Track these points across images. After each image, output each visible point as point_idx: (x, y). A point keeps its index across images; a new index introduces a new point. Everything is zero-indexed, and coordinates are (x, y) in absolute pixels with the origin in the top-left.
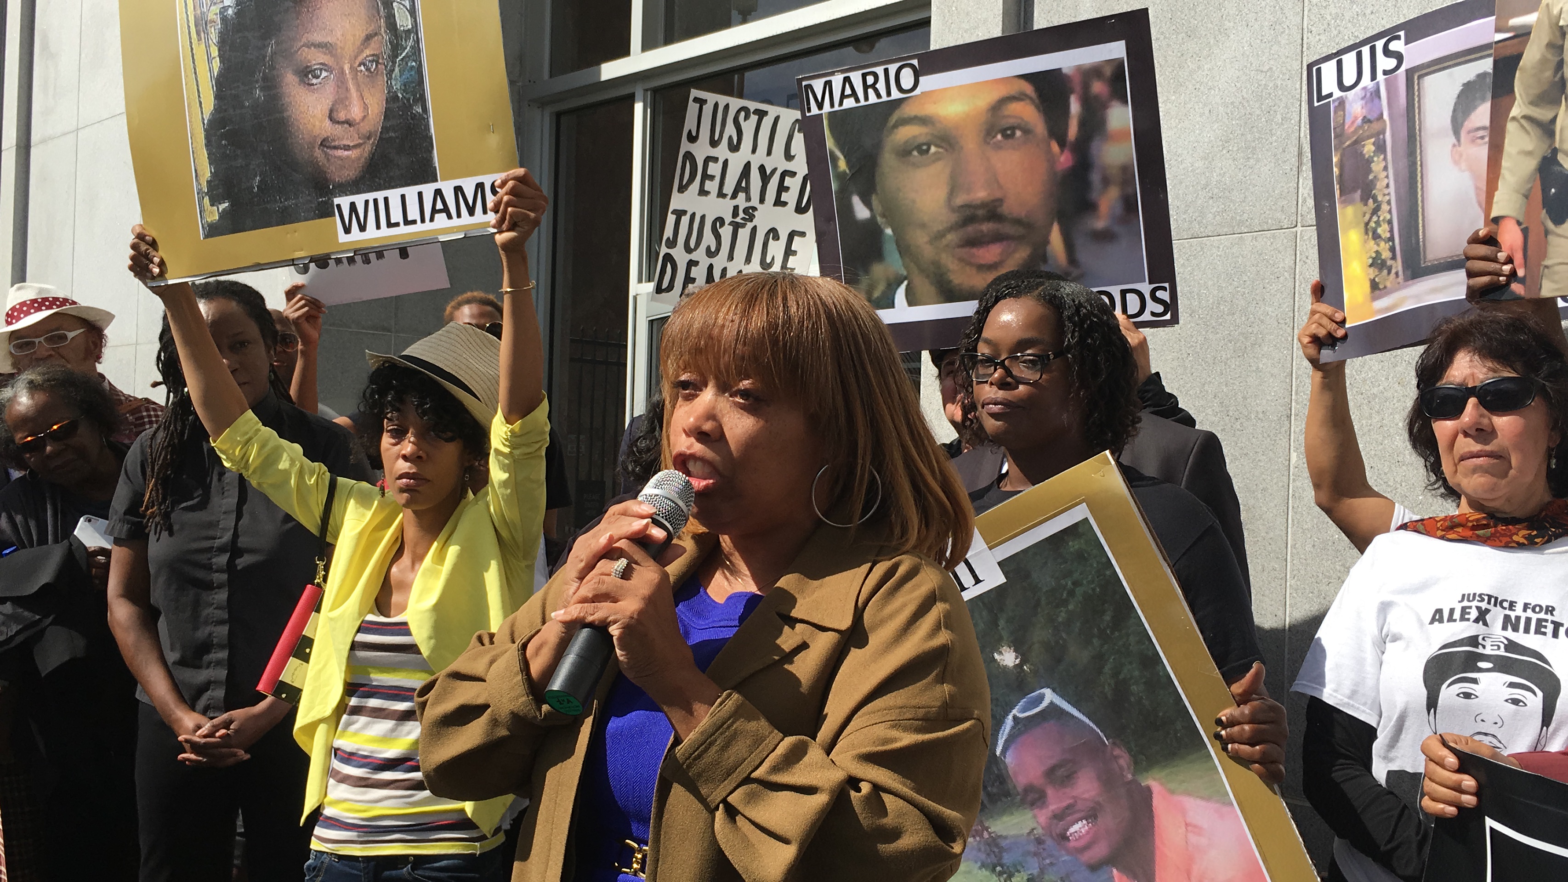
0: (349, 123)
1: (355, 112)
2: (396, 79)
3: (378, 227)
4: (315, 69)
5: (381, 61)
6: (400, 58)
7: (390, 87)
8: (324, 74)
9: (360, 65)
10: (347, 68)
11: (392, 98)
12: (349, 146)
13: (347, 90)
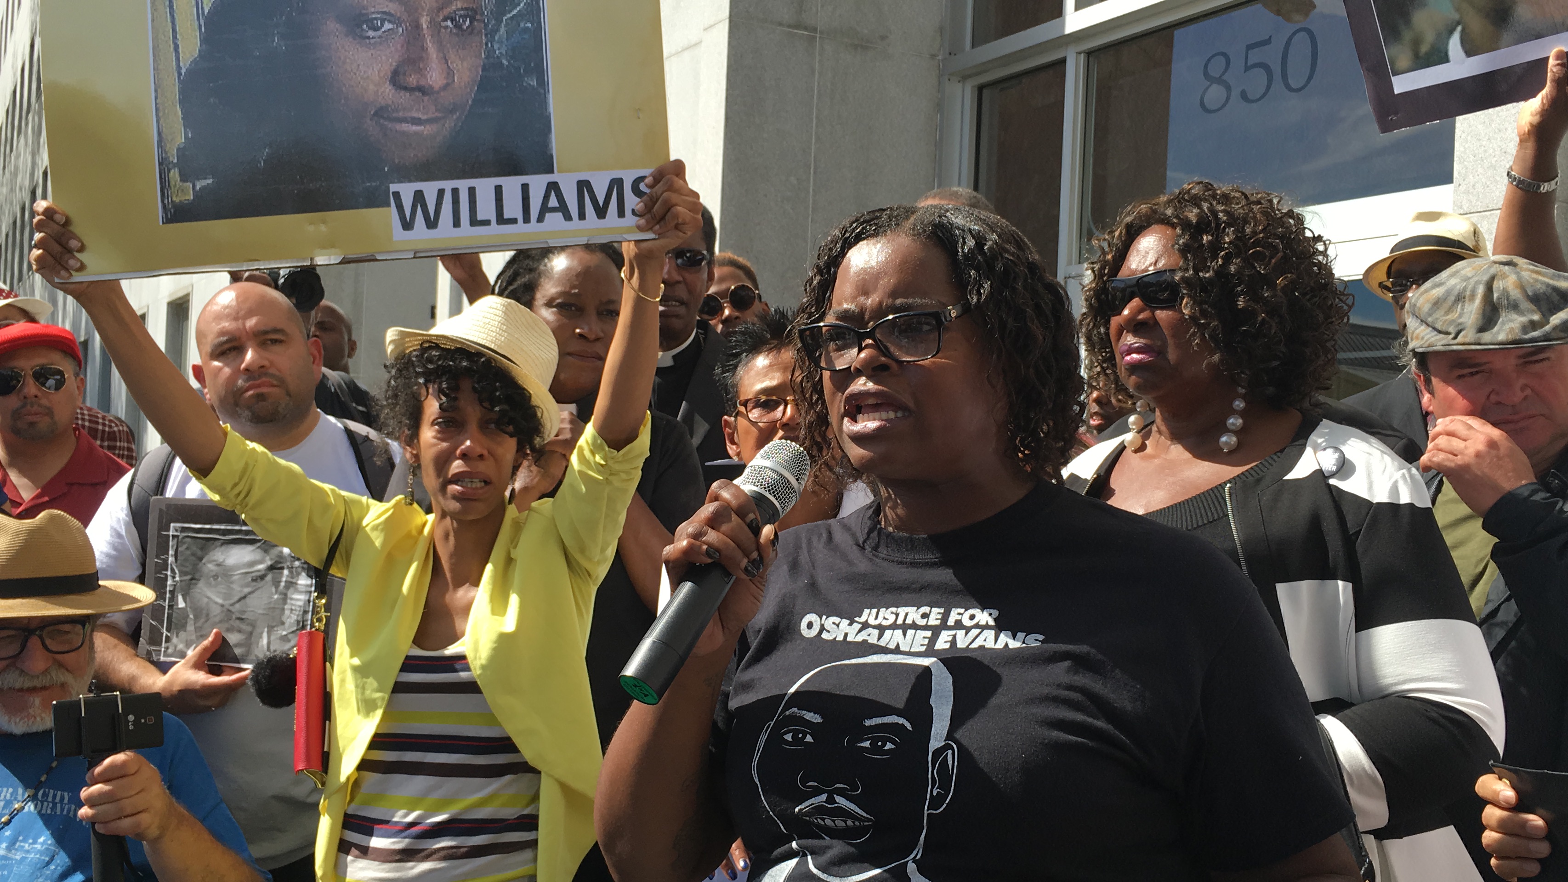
0: (423, 90)
1: (435, 77)
2: (500, 42)
3: (457, 223)
4: (376, 19)
5: (478, 17)
6: (509, 16)
7: (490, 51)
8: (387, 26)
9: (445, 20)
10: (424, 22)
11: (491, 66)
12: (420, 119)
13: (423, 49)
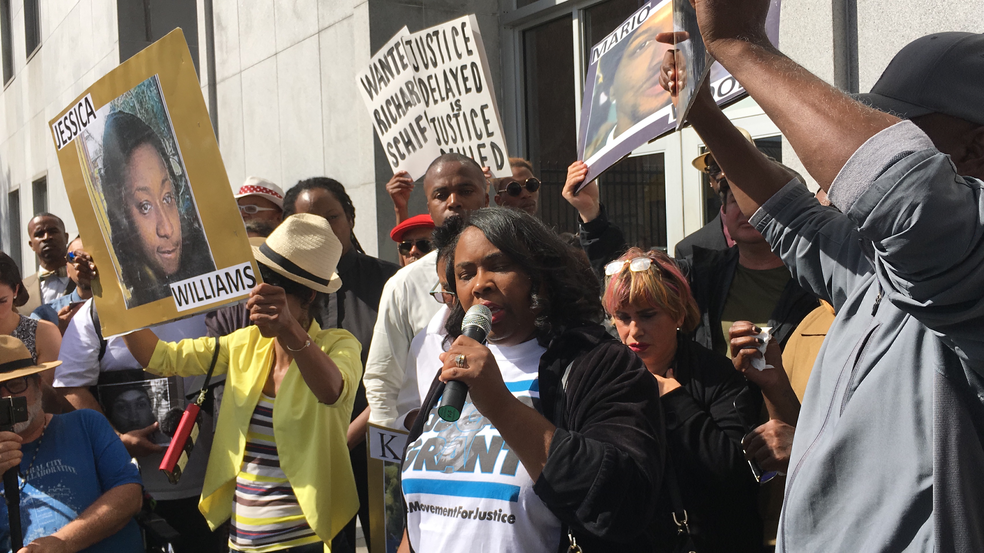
0: (166, 236)
1: (167, 230)
2: (182, 207)
3: (194, 301)
4: (144, 204)
5: (172, 196)
6: (181, 193)
7: (180, 212)
8: (149, 207)
9: (163, 200)
10: (158, 201)
11: (182, 220)
12: (169, 251)
13: (161, 216)
